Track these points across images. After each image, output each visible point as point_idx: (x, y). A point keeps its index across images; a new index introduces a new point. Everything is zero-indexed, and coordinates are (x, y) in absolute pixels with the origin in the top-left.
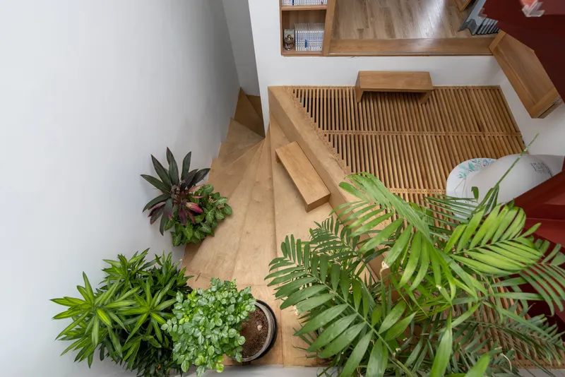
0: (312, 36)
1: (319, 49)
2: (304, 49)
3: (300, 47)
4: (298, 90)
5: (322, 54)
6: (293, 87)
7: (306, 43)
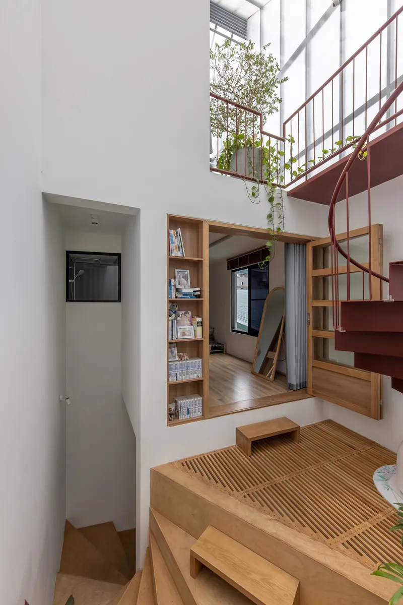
0: (192, 404)
1: (199, 414)
2: (187, 417)
3: (183, 416)
4: (186, 462)
5: (204, 417)
6: (179, 461)
7: (188, 410)
